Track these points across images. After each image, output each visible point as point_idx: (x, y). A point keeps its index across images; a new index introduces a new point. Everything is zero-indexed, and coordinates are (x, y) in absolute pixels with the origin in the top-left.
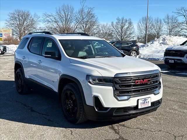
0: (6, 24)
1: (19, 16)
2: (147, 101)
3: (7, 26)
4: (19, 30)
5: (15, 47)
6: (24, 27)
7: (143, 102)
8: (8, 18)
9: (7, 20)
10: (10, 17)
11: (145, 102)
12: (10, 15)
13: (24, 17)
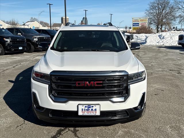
0: (146, 13)
1: (158, 4)
2: (94, 108)
3: (147, 16)
4: (157, 19)
5: (144, 36)
6: (162, 16)
7: (86, 108)
8: (148, 8)
9: (147, 10)
10: (149, 7)
11: (90, 109)
12: (150, 4)
13: (163, 5)
